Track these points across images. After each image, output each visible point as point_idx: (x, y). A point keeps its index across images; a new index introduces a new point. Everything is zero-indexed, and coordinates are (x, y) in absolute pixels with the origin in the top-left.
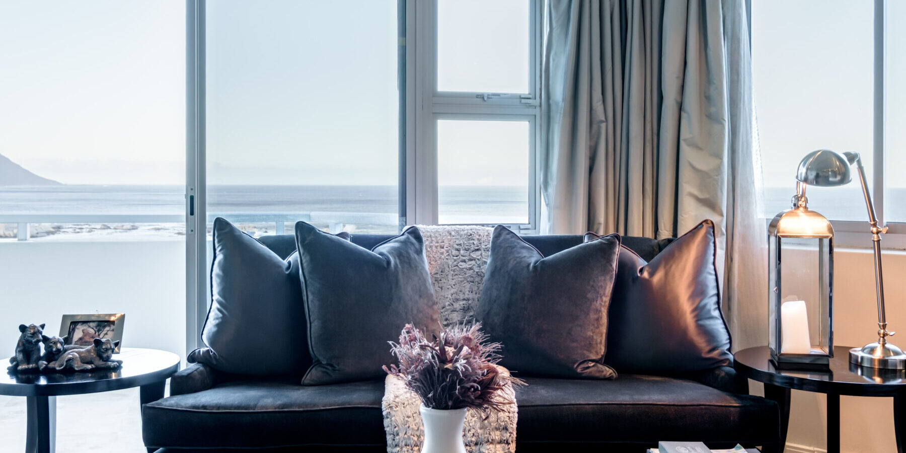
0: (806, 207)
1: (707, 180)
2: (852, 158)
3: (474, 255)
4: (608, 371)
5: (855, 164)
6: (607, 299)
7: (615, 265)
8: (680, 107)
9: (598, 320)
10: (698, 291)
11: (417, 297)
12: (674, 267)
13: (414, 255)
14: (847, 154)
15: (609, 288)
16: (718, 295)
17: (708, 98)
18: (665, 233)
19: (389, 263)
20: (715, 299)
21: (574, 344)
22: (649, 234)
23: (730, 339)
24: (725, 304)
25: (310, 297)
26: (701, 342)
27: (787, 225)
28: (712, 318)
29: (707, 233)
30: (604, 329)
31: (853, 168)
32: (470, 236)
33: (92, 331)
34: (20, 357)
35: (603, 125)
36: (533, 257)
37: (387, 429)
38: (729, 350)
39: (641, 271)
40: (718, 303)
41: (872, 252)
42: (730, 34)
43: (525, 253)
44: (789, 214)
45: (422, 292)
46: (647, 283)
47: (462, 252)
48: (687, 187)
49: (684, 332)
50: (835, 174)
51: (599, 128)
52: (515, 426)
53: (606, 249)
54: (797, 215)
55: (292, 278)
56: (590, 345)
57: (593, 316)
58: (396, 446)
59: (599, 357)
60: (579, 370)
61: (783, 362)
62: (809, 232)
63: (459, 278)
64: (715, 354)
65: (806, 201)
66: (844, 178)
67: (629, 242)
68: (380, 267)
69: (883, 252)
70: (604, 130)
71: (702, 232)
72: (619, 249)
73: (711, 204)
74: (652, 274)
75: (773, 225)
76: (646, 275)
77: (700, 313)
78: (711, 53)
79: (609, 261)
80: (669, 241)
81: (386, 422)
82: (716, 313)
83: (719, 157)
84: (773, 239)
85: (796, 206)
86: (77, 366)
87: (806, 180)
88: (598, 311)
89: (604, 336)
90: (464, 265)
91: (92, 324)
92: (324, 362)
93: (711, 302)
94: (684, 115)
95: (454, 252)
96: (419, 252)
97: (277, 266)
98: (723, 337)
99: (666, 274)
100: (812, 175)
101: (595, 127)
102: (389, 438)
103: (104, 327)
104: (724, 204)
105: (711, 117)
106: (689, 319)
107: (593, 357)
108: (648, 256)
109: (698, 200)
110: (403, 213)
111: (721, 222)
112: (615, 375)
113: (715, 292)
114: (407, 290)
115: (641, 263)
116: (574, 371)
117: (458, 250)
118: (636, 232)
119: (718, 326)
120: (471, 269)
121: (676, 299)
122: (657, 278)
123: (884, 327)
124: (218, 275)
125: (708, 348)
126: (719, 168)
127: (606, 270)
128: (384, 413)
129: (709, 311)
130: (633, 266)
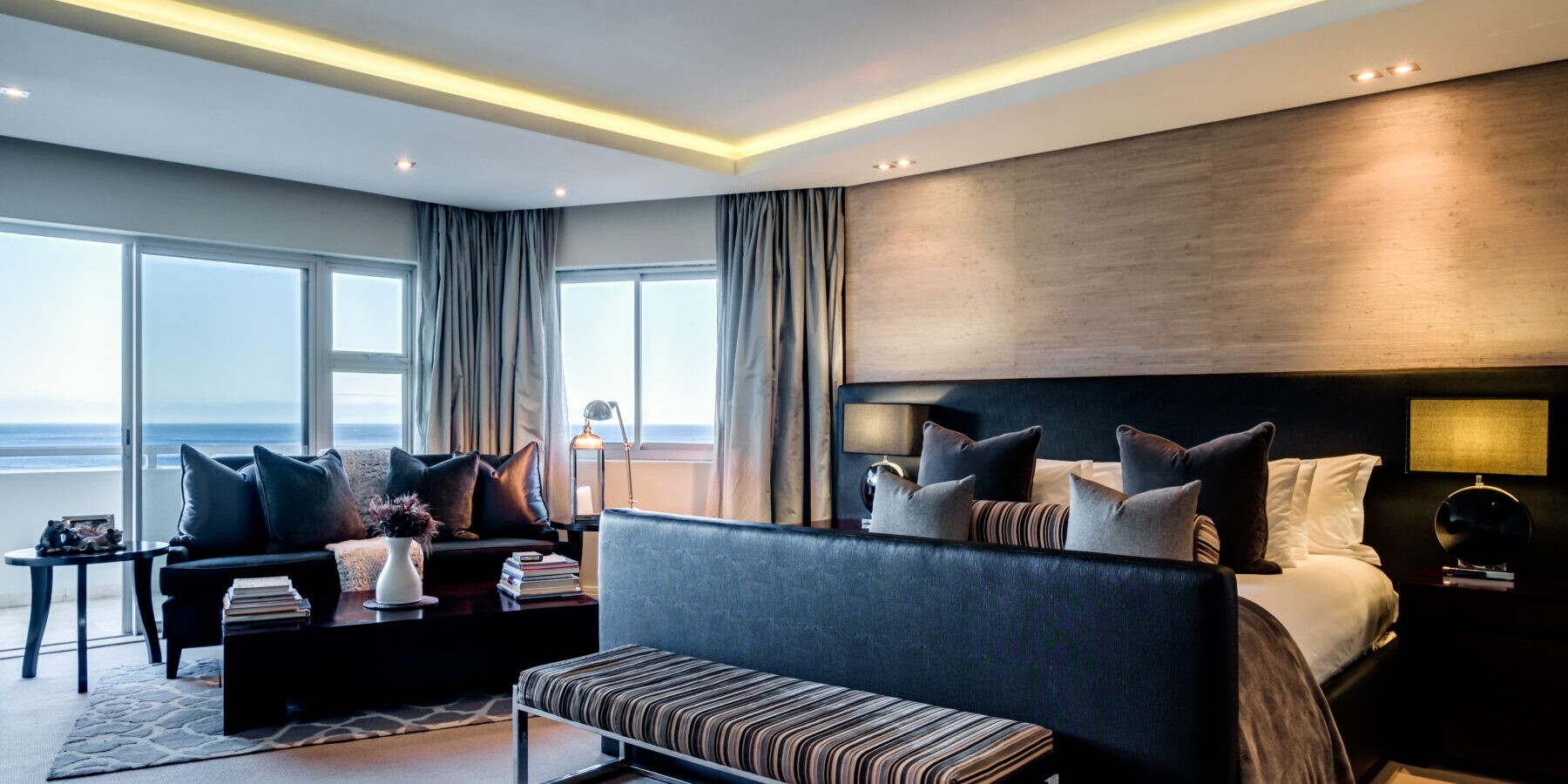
0: (590, 433)
1: (533, 416)
2: (613, 404)
3: (375, 468)
4: (474, 536)
5: (615, 408)
6: (471, 492)
7: (476, 470)
8: (514, 368)
9: (467, 504)
10: (528, 484)
11: (343, 495)
12: (514, 470)
13: (338, 467)
14: (610, 403)
15: (473, 484)
16: (541, 487)
17: (533, 362)
18: (505, 452)
19: (324, 472)
20: (539, 490)
21: (452, 520)
22: (494, 452)
23: (548, 513)
24: (545, 494)
25: (269, 496)
26: (530, 516)
27: (579, 442)
28: (537, 501)
29: (534, 449)
30: (470, 510)
31: (614, 411)
32: (371, 456)
33: (89, 527)
34: (46, 543)
35: (462, 379)
36: (423, 467)
37: (340, 571)
38: (548, 519)
39: (493, 474)
40: (541, 492)
41: (625, 461)
42: (547, 319)
43: (416, 464)
44: (581, 436)
45: (346, 492)
46: (497, 481)
47: (367, 466)
48: (520, 421)
49: (520, 510)
50: (603, 414)
51: (459, 381)
52: (422, 564)
53: (470, 461)
54: (586, 437)
55: (250, 485)
56: (462, 520)
57: (463, 502)
58: (348, 580)
59: (468, 527)
60: (456, 535)
61: (577, 519)
62: (593, 446)
63: (366, 484)
64: (539, 522)
65: (590, 428)
66: (608, 415)
67: (484, 458)
68: (319, 475)
69: (631, 461)
70: (462, 383)
71: (531, 449)
72: (478, 461)
73: (535, 432)
74: (500, 475)
75: (573, 444)
76: (496, 476)
77: (529, 498)
78: (535, 334)
79: (473, 468)
80: (508, 457)
81: (339, 567)
82: (540, 498)
83: (539, 400)
84: (572, 451)
85: (585, 432)
86: (96, 548)
87: (589, 417)
88: (466, 499)
89: (470, 515)
90: (368, 475)
91: (88, 523)
92: (280, 538)
93: (536, 492)
94: (517, 374)
95: (361, 466)
96: (341, 465)
97: (236, 477)
98: (544, 512)
99: (509, 476)
100: (592, 414)
101: (455, 380)
102: (341, 577)
103: (99, 524)
104: (544, 432)
105: (534, 375)
106: (523, 502)
107: (464, 527)
108: (496, 466)
109: (526, 429)
110: (306, 442)
111: (542, 444)
112: (478, 537)
113: (539, 485)
114: (338, 491)
115: (492, 470)
116: (453, 535)
117: (364, 465)
118: (485, 451)
119: (540, 505)
120: (374, 477)
121: (515, 491)
122: (504, 478)
123: (632, 498)
124: (188, 485)
125: (535, 519)
126: (540, 410)
127: (471, 473)
128: (338, 561)
129: (535, 497)
130: (487, 472)
